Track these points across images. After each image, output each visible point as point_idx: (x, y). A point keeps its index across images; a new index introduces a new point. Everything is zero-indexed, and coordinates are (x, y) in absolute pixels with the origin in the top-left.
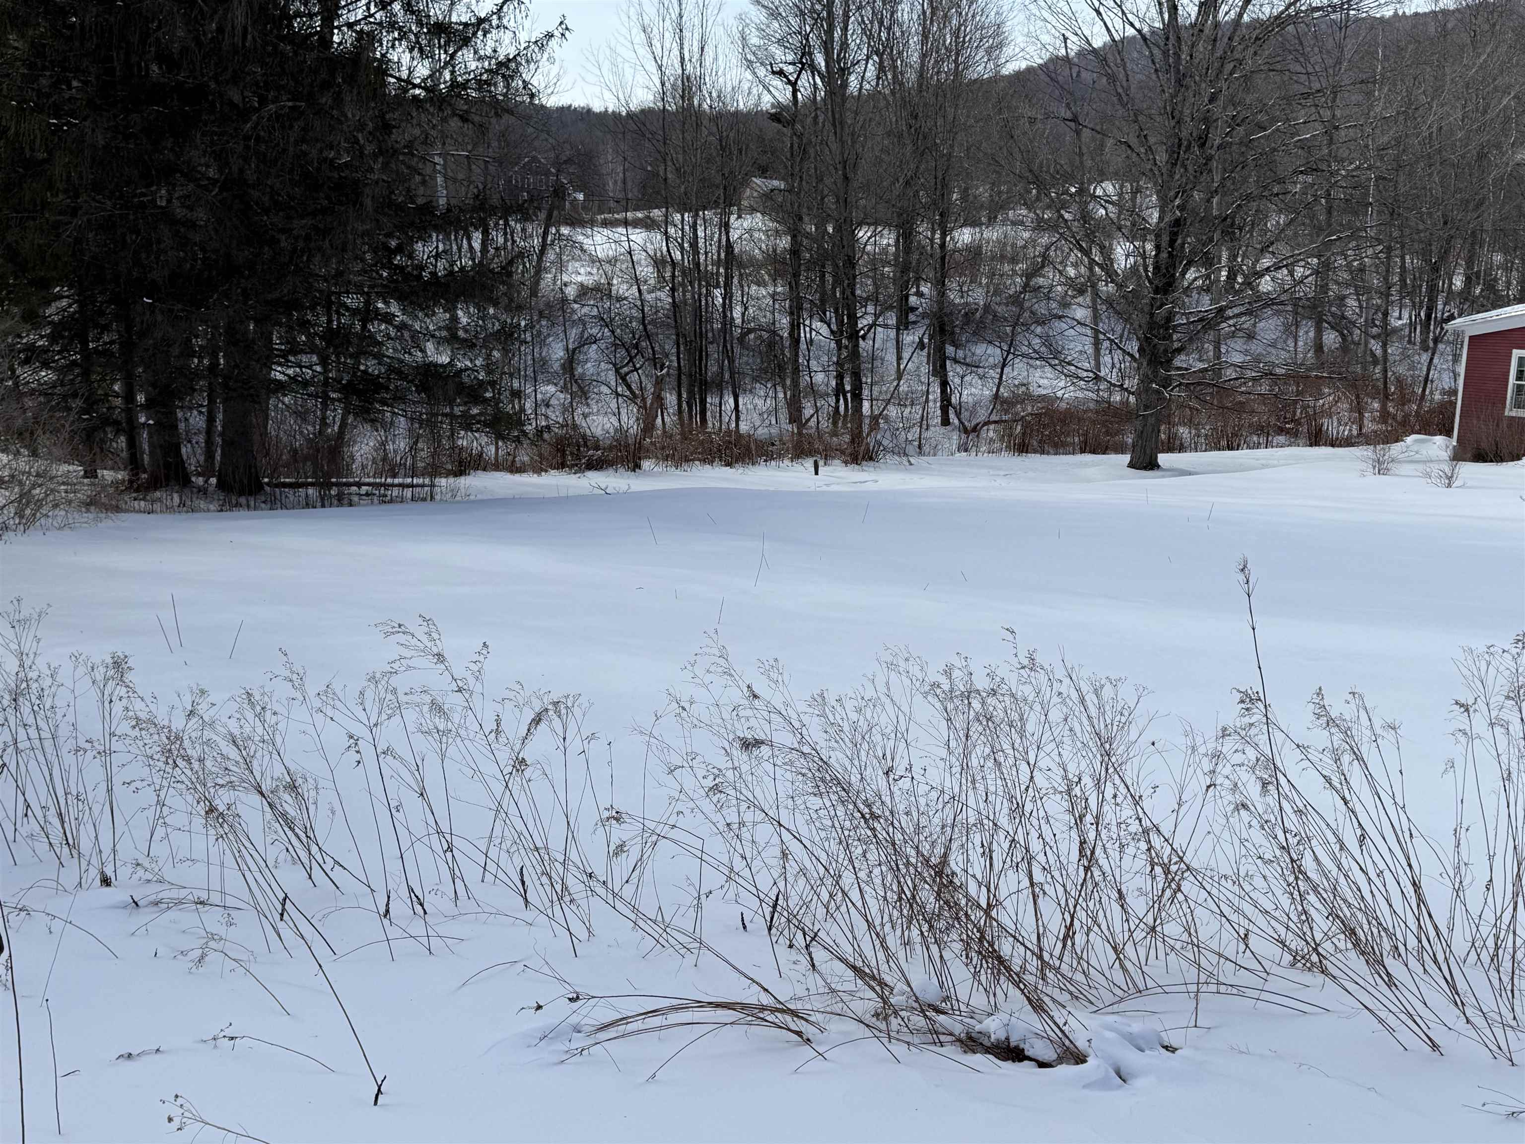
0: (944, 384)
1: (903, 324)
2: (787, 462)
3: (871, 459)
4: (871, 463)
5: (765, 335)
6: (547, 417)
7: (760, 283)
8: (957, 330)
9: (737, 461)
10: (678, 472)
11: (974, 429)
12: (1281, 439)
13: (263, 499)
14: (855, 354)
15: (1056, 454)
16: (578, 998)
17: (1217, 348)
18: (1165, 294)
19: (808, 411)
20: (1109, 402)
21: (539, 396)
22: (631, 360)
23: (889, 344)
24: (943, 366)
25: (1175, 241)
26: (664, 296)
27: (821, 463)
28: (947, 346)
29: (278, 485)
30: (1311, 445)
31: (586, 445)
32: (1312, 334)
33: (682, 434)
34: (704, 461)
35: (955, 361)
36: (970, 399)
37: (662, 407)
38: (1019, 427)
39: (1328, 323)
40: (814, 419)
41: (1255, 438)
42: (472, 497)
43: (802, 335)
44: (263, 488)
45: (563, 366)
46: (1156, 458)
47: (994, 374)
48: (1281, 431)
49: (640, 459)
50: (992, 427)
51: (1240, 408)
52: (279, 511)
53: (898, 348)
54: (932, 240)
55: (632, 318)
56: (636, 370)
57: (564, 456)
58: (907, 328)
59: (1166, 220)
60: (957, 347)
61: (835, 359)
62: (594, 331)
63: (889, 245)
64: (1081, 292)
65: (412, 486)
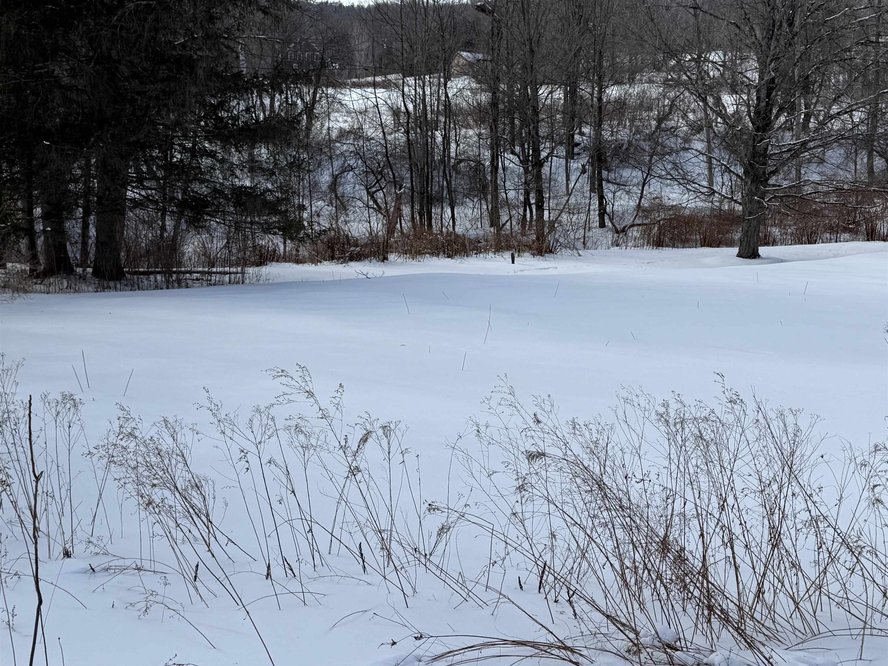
0: (601, 198)
1: (570, 155)
2: (491, 254)
3: (551, 252)
4: (551, 255)
5: (473, 164)
6: (319, 224)
7: (468, 126)
8: (609, 159)
9: (455, 254)
10: (414, 262)
11: (623, 230)
12: (846, 236)
13: (125, 283)
14: (538, 177)
15: (683, 248)
16: (421, 637)
17: (798, 171)
18: (764, 132)
19: (504, 218)
20: (720, 210)
21: (314, 209)
22: (378, 181)
23: (560, 170)
24: (600, 185)
25: (771, 94)
26: (401, 136)
27: (516, 255)
28: (603, 171)
29: (135, 273)
30: (868, 240)
31: (348, 243)
32: (865, 160)
33: (415, 235)
34: (432, 254)
35: (608, 181)
36: (620, 209)
37: (401, 216)
38: (656, 229)
39: (878, 152)
40: (508, 224)
41: (828, 235)
42: (271, 281)
43: (500, 164)
44: (125, 275)
45: (330, 187)
46: (758, 249)
47: (637, 190)
48: (846, 230)
49: (387, 252)
50: (636, 228)
51: (816, 213)
52: (137, 292)
53: (567, 172)
54: (592, 95)
55: (378, 153)
56: (382, 189)
57: (333, 251)
58: (572, 158)
59: (766, 78)
60: (609, 171)
61: (523, 180)
62: (352, 162)
63: (560, 98)
64: (699, 130)
65: (230, 273)
